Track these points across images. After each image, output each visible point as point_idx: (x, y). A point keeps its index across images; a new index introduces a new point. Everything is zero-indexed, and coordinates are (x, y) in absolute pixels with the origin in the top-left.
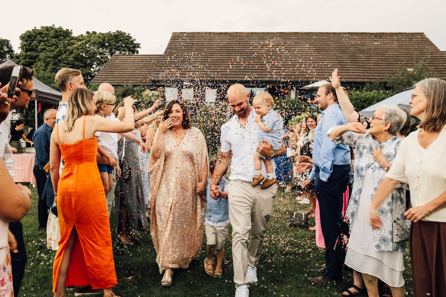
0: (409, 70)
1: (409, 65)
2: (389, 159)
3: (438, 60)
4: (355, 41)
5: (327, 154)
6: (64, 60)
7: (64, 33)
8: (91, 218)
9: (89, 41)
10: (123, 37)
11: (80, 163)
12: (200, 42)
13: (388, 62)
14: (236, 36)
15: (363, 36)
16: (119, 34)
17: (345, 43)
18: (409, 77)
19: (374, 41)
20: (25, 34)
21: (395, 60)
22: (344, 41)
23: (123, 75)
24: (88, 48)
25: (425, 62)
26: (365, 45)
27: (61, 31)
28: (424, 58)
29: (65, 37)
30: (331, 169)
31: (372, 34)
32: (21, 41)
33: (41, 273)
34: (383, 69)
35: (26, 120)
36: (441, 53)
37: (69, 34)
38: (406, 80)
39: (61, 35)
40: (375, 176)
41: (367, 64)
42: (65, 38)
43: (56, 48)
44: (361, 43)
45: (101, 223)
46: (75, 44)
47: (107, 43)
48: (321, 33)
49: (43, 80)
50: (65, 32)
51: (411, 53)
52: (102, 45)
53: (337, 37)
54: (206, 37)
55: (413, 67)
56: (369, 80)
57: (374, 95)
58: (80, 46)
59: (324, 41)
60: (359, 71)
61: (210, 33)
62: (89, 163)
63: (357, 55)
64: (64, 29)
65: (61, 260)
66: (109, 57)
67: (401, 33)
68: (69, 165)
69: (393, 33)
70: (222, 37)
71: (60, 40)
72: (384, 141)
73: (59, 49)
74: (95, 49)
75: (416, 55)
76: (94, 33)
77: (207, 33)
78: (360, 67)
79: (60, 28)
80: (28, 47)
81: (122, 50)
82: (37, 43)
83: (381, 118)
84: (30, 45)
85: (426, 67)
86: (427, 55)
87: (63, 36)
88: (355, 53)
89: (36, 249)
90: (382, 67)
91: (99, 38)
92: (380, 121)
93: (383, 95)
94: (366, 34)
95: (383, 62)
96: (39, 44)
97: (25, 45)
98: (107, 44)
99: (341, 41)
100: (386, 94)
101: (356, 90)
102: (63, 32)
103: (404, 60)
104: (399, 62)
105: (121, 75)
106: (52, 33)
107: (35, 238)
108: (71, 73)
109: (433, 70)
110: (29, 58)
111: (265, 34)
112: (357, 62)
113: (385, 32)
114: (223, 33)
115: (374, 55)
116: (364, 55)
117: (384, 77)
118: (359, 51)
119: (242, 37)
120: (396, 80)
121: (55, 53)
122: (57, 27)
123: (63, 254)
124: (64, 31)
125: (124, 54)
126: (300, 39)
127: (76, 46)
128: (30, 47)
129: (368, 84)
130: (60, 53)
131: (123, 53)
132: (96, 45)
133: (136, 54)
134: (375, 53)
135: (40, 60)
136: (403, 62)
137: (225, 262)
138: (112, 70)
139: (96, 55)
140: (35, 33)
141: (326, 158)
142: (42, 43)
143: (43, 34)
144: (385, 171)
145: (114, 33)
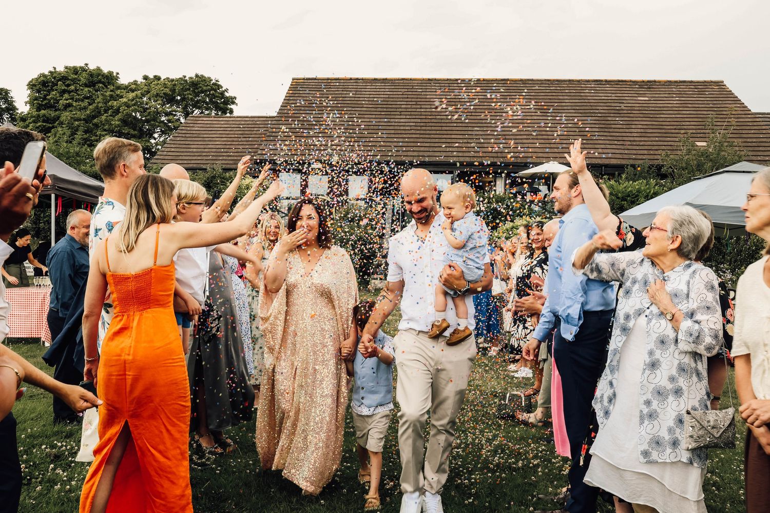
0: (699, 144)
1: (699, 135)
2: (676, 301)
3: (749, 128)
4: (605, 95)
5: (572, 292)
6: (104, 125)
7: (104, 78)
8: (160, 408)
9: (148, 92)
10: (207, 85)
11: (145, 309)
12: (340, 96)
13: (663, 131)
14: (402, 84)
15: (619, 86)
16: (199, 79)
17: (589, 98)
18: (700, 157)
19: (640, 95)
20: (37, 79)
21: (675, 127)
22: (589, 94)
23: (206, 150)
24: (147, 104)
25: (727, 131)
26: (624, 101)
27: (99, 75)
28: (726, 124)
29: (107, 84)
30: (579, 319)
31: (635, 82)
32: (29, 92)
33: (55, 505)
34: (655, 143)
35: (36, 227)
36: (753, 116)
37: (112, 80)
38: (695, 162)
39: (100, 82)
40: (651, 331)
41: (628, 134)
42: (106, 86)
43: (90, 104)
44: (616, 98)
45: (176, 418)
46: (123, 97)
47: (178, 95)
48: (548, 80)
49: (67, 159)
50: (107, 76)
51: (702, 116)
52: (170, 99)
53: (576, 88)
54: (350, 87)
55: (707, 139)
56: (631, 162)
57: (640, 188)
58: (133, 100)
59: (554, 94)
60: (614, 147)
61: (357, 79)
62: (161, 309)
63: (609, 119)
64: (105, 70)
65: (96, 484)
66: (182, 120)
67: (684, 82)
68: (125, 312)
69: (670, 82)
70: (377, 87)
71: (96, 91)
72: (671, 268)
73: (95, 105)
74: (159, 107)
75: (712, 118)
76: (157, 78)
77: (351, 79)
78: (614, 138)
79: (98, 69)
80: (42, 101)
81: (205, 107)
82: (58, 95)
83: (664, 228)
84: (45, 99)
85: (728, 140)
86: (729, 120)
87: (103, 83)
88: (607, 115)
89: (48, 460)
90: (654, 139)
91: (165, 88)
92: (662, 233)
93: (656, 188)
94: (624, 83)
95: (654, 131)
96: (60, 96)
97: (36, 99)
98: (179, 98)
99: (582, 94)
100: (661, 185)
101: (609, 179)
102: (103, 76)
103: (691, 127)
104: (683, 131)
105: (203, 150)
106: (83, 78)
107: (46, 441)
108: (126, 146)
109: (740, 144)
110: (44, 121)
111: (451, 82)
112: (611, 130)
113: (657, 79)
114: (380, 80)
115: (639, 119)
116: (622, 119)
117: (656, 157)
118: (613, 111)
119: (411, 87)
120: (677, 161)
121: (88, 112)
122: (92, 67)
123: (101, 472)
124: (104, 74)
125: (208, 114)
126: (511, 91)
127: (125, 100)
128: (45, 102)
129: (630, 169)
130: (97, 113)
131: (207, 112)
132: (160, 99)
133: (228, 115)
134: (641, 115)
135: (61, 123)
136: (688, 131)
137: (386, 484)
138: (187, 143)
139: (160, 116)
140: (54, 78)
141: (570, 298)
142: (66, 96)
143: (68, 79)
144: (668, 322)
145: (191, 78)
